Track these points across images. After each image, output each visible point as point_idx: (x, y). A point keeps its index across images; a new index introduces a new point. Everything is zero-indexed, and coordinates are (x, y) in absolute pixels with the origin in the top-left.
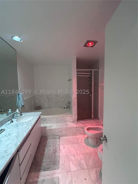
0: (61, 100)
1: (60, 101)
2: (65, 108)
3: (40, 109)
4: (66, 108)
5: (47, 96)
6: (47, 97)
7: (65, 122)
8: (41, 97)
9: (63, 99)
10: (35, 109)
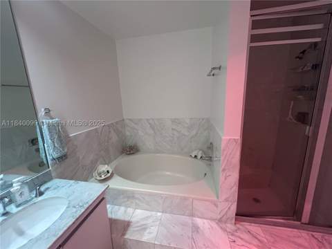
0: (186, 133)
1: (184, 135)
2: (196, 156)
3: (133, 153)
4: (199, 157)
5: (151, 121)
6: (150, 124)
7: (192, 215)
8: (136, 124)
9: (194, 132)
10: (122, 153)
